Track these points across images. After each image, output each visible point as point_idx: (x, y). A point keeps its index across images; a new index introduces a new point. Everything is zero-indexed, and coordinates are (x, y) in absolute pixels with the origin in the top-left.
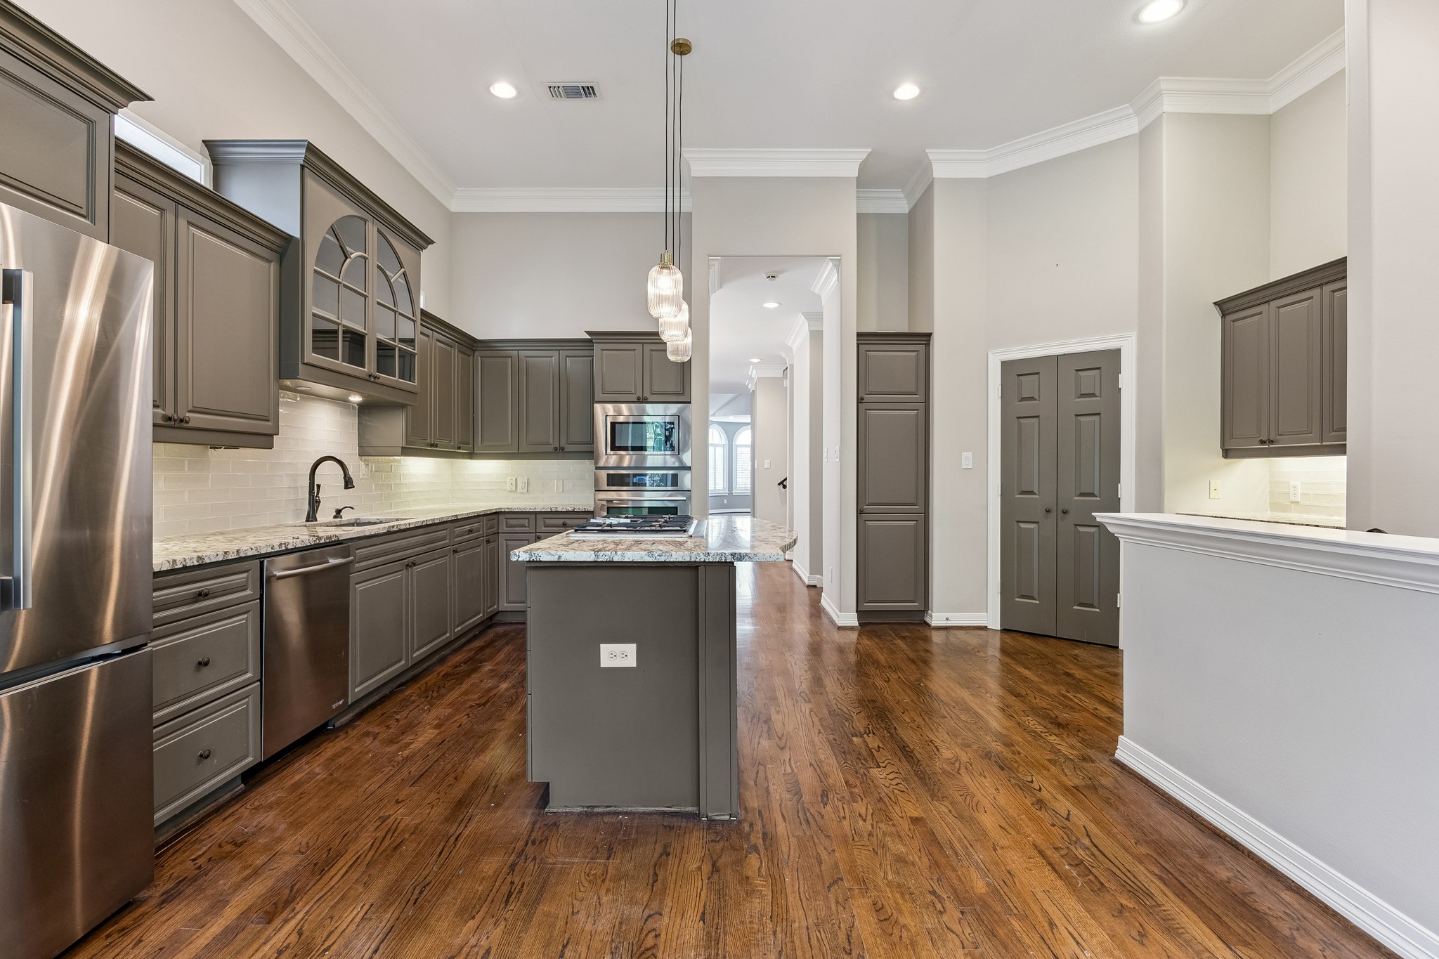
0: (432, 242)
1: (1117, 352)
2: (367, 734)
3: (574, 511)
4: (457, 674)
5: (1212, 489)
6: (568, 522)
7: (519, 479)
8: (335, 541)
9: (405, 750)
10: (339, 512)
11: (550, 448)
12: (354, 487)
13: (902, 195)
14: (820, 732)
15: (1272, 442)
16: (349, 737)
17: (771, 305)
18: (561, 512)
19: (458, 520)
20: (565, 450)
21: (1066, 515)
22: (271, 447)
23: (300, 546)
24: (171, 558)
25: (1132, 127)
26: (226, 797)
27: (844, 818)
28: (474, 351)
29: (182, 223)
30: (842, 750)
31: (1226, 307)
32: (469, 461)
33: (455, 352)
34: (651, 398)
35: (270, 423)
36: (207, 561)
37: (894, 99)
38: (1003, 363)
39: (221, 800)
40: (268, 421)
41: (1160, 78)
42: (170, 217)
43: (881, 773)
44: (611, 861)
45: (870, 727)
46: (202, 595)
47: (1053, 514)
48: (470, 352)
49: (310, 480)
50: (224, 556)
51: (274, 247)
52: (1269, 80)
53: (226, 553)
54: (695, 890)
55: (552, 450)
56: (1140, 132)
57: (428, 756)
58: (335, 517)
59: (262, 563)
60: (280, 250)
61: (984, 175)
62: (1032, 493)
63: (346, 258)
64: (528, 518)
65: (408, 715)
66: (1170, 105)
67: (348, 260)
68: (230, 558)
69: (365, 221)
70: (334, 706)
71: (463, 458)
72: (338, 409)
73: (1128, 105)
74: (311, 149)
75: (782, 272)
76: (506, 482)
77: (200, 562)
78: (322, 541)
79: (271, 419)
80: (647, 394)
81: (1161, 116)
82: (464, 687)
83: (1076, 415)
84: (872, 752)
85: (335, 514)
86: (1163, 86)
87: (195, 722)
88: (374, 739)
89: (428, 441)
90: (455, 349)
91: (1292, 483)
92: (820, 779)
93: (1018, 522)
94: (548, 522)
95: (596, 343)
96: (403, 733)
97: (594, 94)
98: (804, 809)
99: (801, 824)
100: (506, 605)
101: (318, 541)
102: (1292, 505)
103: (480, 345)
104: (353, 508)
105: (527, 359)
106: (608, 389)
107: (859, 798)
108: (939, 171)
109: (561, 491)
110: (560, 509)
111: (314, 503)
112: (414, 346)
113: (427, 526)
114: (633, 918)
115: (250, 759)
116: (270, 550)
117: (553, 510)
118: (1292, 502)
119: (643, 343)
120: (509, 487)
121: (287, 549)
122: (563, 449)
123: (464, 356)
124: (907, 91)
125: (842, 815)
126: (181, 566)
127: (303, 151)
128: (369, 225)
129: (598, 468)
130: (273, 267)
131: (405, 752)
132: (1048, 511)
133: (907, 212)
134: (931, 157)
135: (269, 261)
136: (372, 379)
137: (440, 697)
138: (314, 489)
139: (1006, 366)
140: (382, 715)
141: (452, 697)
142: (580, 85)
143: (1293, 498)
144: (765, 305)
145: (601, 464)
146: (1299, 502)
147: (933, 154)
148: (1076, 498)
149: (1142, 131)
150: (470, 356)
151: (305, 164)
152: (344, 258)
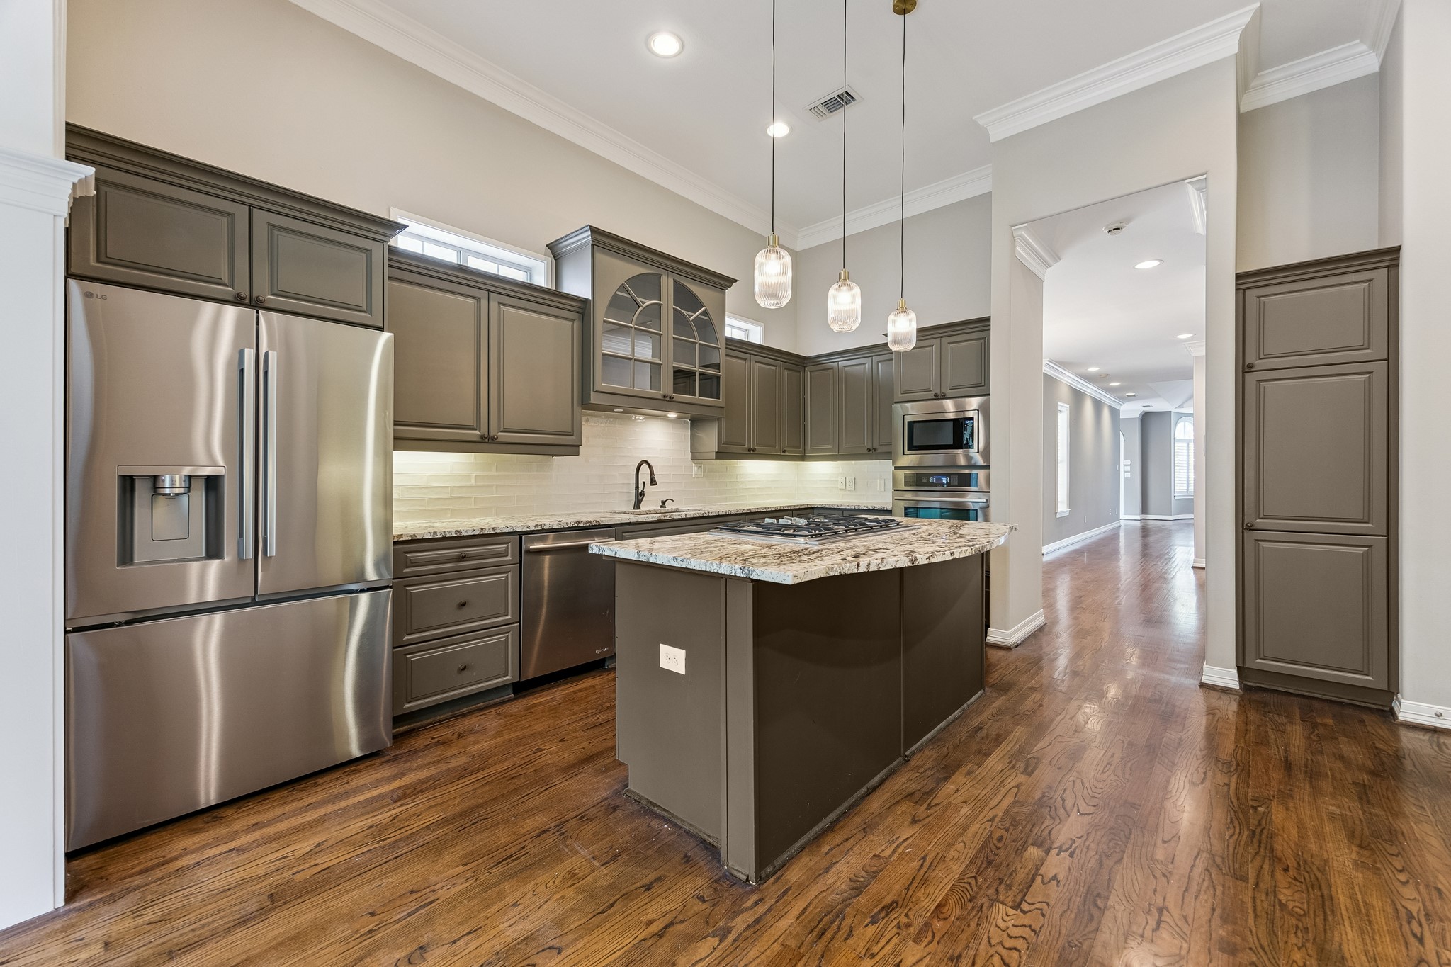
0: (736, 281)
7: (847, 478)
8: (595, 525)
10: (664, 503)
11: (866, 449)
14: (992, 820)
17: (1149, 265)
19: (751, 513)
20: (878, 451)
22: (577, 454)
23: (557, 527)
24: (432, 530)
26: (497, 700)
27: (873, 956)
28: (805, 367)
29: (494, 305)
30: (991, 858)
33: (779, 370)
34: (948, 394)
35: (574, 437)
36: (465, 534)
39: (491, 702)
40: (572, 435)
42: (484, 303)
43: (1007, 919)
44: (602, 868)
45: (1078, 842)
46: (463, 558)
48: (801, 368)
49: (636, 478)
50: (480, 531)
51: (576, 309)
53: (482, 529)
54: (618, 944)
55: (867, 451)
58: (661, 507)
59: (521, 538)
60: (580, 310)
63: (639, 307)
67: (641, 308)
68: (486, 533)
69: (660, 276)
70: (598, 651)
72: (671, 425)
74: (594, 230)
75: (1128, 220)
76: (837, 481)
77: (458, 534)
78: (582, 525)
79: (575, 434)
80: (944, 390)
84: (1033, 880)
85: (661, 504)
87: (457, 644)
89: (747, 447)
90: (779, 368)
92: (910, 885)
97: (853, 98)
98: (842, 911)
99: (811, 931)
101: (576, 525)
103: (808, 361)
104: (673, 501)
105: (846, 368)
106: (906, 389)
107: (929, 938)
111: (638, 495)
112: (719, 369)
113: (708, 517)
114: (539, 940)
115: (509, 677)
116: (525, 529)
120: (840, 485)
121: (543, 529)
122: (875, 451)
123: (791, 372)
125: (875, 949)
126: (441, 536)
127: (589, 233)
128: (664, 278)
129: (896, 468)
130: (575, 324)
133: (1377, 70)
135: (573, 320)
136: (668, 399)
138: (638, 485)
142: (835, 95)
144: (1138, 267)
145: (899, 464)
150: (800, 372)
151: (594, 243)
152: (637, 307)
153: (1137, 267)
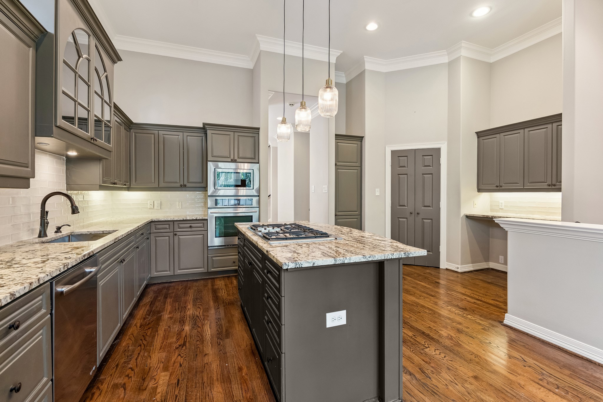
0: (121, 59)
1: (439, 150)
2: (116, 386)
3: (196, 219)
4: (149, 324)
5: (475, 204)
6: (192, 225)
7: (155, 203)
8: (92, 255)
9: (156, 395)
10: (59, 228)
11: (178, 185)
12: (79, 212)
13: (344, 75)
15: (501, 187)
16: (103, 392)
18: (189, 220)
20: (187, 186)
21: (418, 215)
22: (28, 187)
23: (75, 264)
25: (445, 60)
28: (130, 129)
31: (480, 134)
32: (127, 192)
33: (123, 128)
34: (238, 160)
35: (29, 169)
36: (18, 295)
37: (366, 30)
38: (392, 151)
40: (28, 167)
41: (463, 41)
43: (432, 351)
47: (413, 215)
48: (129, 130)
49: (42, 208)
50: (30, 287)
51: (32, 37)
52: (493, 50)
53: (30, 284)
55: (179, 186)
56: (448, 62)
57: (176, 396)
58: (56, 232)
59: (51, 284)
60: (36, 40)
61: (384, 71)
62: (404, 206)
63: (79, 57)
64: (169, 224)
65: (137, 363)
66: (464, 53)
67: (81, 59)
68: (34, 287)
69: (89, 36)
70: (91, 373)
71: (125, 190)
72: (55, 160)
73: (445, 50)
75: (297, 103)
77: (13, 299)
78: (86, 257)
79: (30, 165)
80: (236, 158)
81: (460, 56)
82: (161, 333)
83: (423, 174)
85: (56, 230)
86: (463, 45)
88: (125, 389)
89: (112, 181)
90: (123, 126)
91: (500, 201)
93: (398, 218)
94: (181, 225)
95: (208, 130)
96: (144, 380)
100: (156, 273)
101: (84, 258)
102: (500, 210)
103: (134, 126)
104: (69, 226)
105: (164, 136)
106: (215, 154)
107: (439, 370)
108: (368, 66)
109: (181, 208)
110: (188, 218)
111: (44, 224)
112: (110, 122)
116: (58, 273)
117: (184, 219)
118: (500, 209)
119: (234, 132)
120: (149, 206)
121: (68, 269)
122: (185, 186)
123: (126, 131)
124: (372, 27)
125: (444, 383)
128: (91, 39)
130: (31, 52)
131: (156, 397)
132: (411, 213)
133: (345, 83)
134: (365, 59)
135: (29, 46)
136: (92, 141)
137: (151, 344)
138: (44, 214)
139: (393, 152)
140: (117, 366)
141: (158, 341)
143: (500, 207)
146: (503, 209)
147: (367, 59)
148: (422, 208)
149: (449, 62)
152: (78, 58)
153: (277, 119)
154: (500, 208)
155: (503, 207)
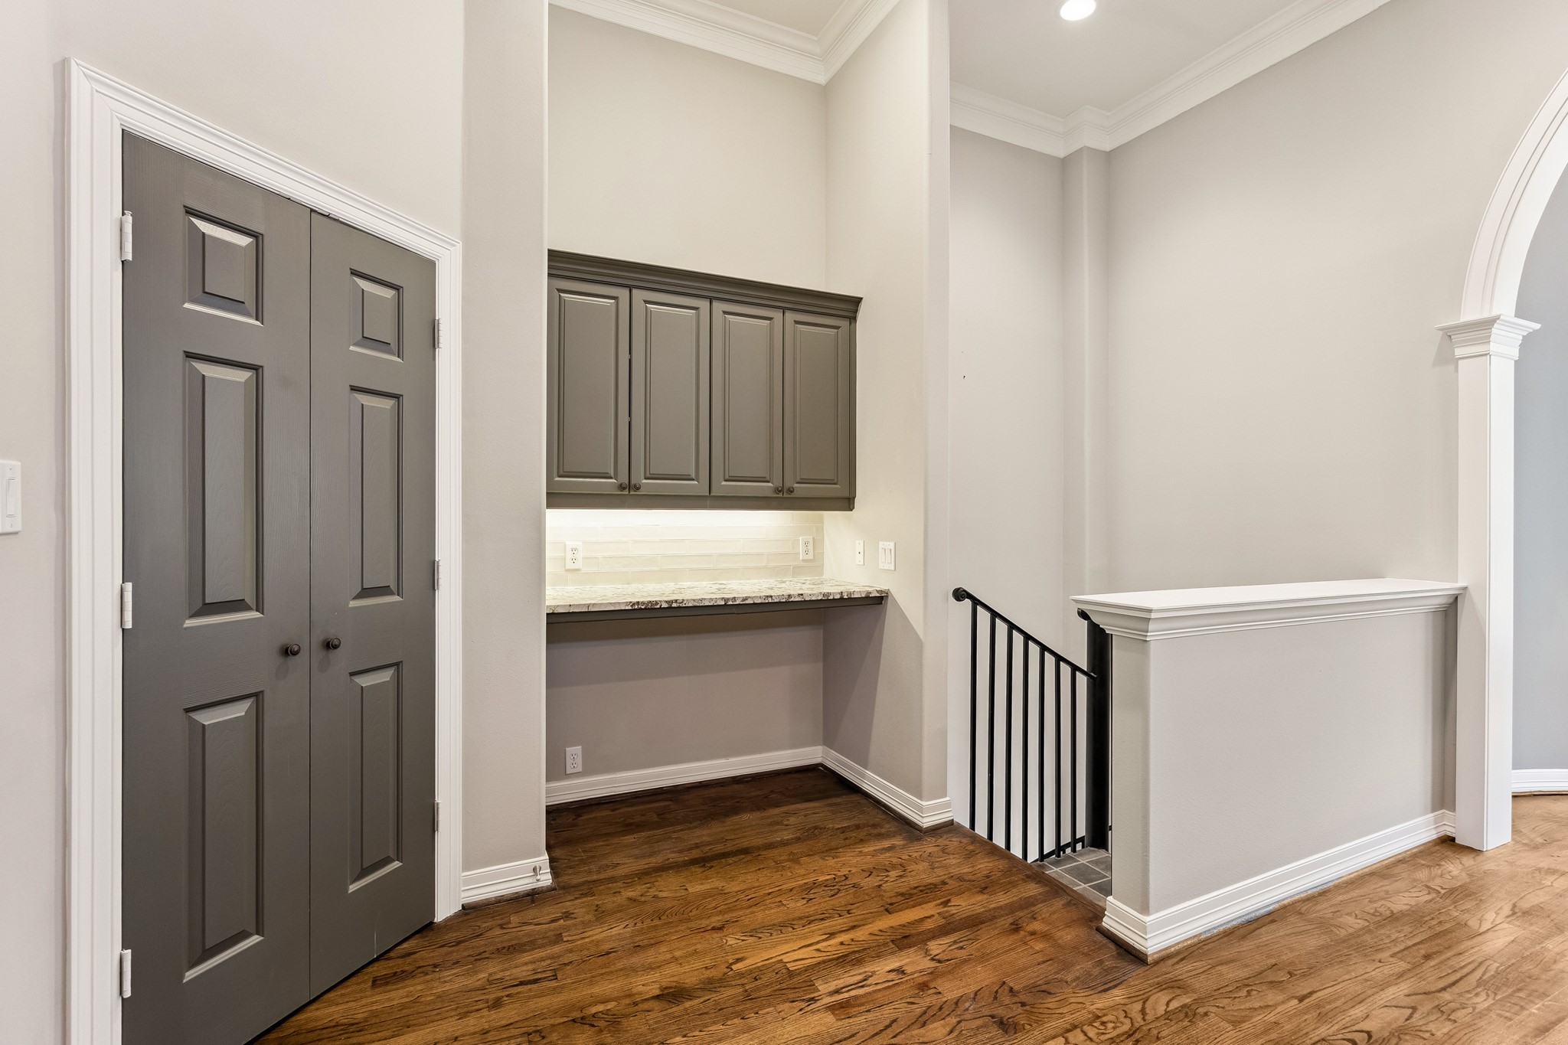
21: (332, 654)
47: (302, 659)
62: (238, 606)
132: (290, 654)
143: (570, 565)
148: (353, 605)
154: (568, 567)
155: (578, 565)
